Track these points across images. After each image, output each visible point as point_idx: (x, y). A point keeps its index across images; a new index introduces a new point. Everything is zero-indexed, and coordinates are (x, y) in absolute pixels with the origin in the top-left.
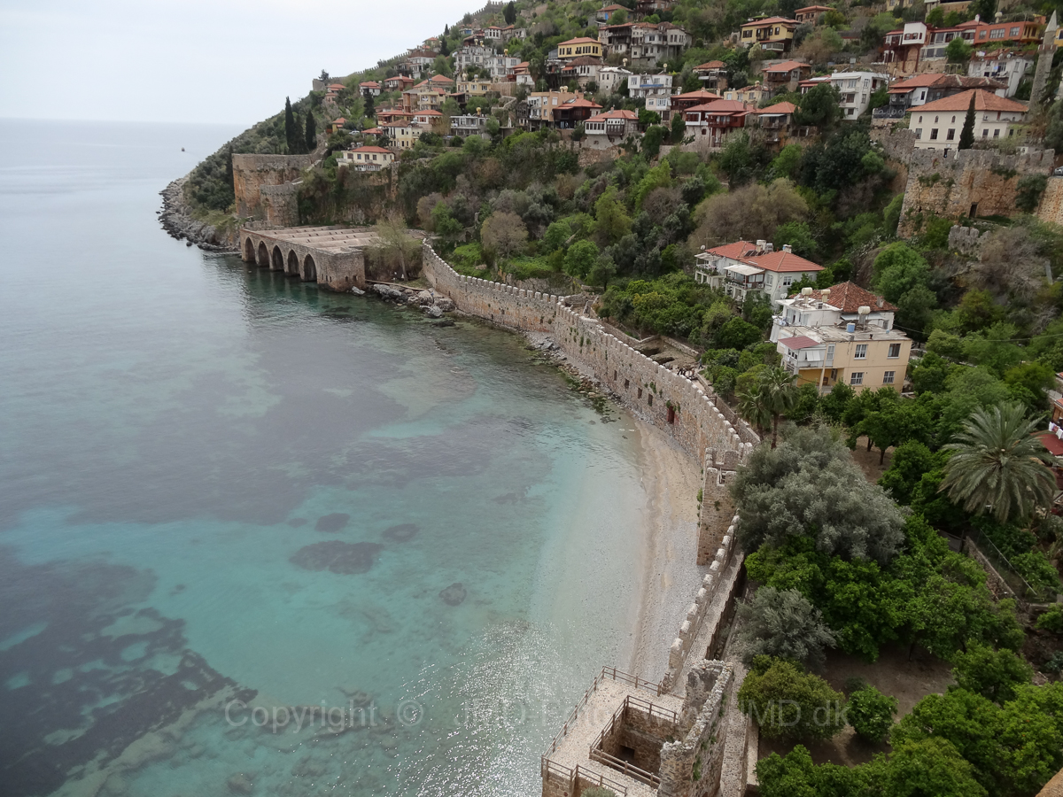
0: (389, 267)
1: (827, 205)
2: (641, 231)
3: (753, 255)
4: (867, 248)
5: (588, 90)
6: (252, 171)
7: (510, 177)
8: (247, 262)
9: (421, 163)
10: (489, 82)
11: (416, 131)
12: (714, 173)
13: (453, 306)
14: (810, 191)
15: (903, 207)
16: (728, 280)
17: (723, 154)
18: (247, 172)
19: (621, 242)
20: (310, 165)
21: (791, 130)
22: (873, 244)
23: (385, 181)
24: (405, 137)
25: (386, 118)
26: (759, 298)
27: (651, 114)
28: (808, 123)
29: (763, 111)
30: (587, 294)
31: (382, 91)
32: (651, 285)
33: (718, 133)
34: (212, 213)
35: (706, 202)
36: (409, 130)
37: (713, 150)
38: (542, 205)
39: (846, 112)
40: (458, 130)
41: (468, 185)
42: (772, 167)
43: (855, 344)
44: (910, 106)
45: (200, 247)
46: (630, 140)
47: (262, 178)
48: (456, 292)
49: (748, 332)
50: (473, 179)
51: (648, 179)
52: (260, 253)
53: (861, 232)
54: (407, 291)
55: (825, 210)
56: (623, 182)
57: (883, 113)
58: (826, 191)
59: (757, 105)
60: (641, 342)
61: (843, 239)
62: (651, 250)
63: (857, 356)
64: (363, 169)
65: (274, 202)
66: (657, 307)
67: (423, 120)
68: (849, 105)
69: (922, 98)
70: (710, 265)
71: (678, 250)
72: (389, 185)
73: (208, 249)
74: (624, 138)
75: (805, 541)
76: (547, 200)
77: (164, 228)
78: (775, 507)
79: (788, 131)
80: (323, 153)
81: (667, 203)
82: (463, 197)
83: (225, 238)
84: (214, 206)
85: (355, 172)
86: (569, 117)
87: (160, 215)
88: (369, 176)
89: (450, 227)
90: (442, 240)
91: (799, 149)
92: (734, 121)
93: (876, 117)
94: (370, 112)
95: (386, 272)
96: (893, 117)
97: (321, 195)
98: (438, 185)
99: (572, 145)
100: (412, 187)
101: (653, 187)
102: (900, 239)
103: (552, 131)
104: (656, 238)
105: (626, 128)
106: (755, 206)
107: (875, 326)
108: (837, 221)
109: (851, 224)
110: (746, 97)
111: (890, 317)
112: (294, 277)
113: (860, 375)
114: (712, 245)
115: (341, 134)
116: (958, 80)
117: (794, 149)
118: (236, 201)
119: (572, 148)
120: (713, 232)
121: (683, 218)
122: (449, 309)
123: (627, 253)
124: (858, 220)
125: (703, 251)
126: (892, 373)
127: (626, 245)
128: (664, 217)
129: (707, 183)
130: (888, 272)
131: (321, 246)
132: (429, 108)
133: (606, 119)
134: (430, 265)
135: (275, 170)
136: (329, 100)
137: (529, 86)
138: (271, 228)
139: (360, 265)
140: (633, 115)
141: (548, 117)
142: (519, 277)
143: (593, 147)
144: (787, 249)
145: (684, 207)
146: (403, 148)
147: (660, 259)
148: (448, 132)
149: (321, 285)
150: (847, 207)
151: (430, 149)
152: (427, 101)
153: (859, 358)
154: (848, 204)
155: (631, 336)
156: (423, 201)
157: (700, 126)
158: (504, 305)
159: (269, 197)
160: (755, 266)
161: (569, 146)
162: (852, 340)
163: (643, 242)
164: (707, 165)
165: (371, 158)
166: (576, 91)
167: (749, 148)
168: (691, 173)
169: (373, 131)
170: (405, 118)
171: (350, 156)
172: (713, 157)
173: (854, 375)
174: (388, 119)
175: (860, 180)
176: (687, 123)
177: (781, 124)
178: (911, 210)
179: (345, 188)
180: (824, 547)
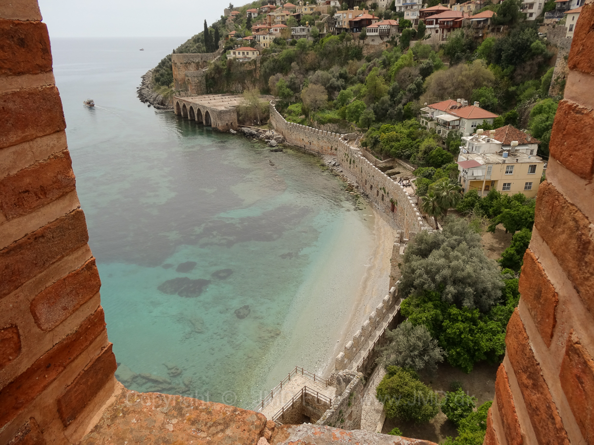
0: (251, 118)
1: (507, 76)
2: (393, 95)
3: (455, 108)
4: (529, 103)
5: (372, 8)
6: (181, 63)
7: (322, 63)
8: (177, 115)
9: (273, 56)
10: (314, 6)
11: (271, 37)
12: (440, 57)
13: (284, 140)
14: (497, 67)
15: (553, 76)
16: (438, 124)
17: (447, 45)
18: (179, 64)
19: (380, 101)
20: (214, 59)
21: (490, 28)
22: (533, 100)
23: (253, 67)
24: (265, 41)
25: (256, 30)
26: (456, 135)
27: (406, 21)
28: (503, 24)
29: (473, 17)
30: (358, 133)
31: (259, 14)
32: (394, 127)
33: (445, 32)
34: (163, 88)
35: (432, 75)
36: (268, 36)
37: (442, 42)
38: (338, 79)
39: (528, 15)
40: (295, 35)
41: (298, 68)
42: (476, 52)
43: (506, 165)
44: (569, 10)
45: (155, 107)
46: (393, 38)
47: (187, 67)
48: (285, 132)
49: (445, 156)
50: (300, 64)
51: (400, 62)
52: (183, 110)
53: (527, 93)
54: (260, 131)
55: (506, 78)
56: (386, 64)
57: (551, 15)
58: (507, 67)
59: (472, 13)
60: (382, 163)
61: (516, 97)
62: (398, 105)
63: (507, 172)
64: (241, 61)
65: (192, 81)
66: (393, 141)
67: (276, 30)
68: (530, 11)
69: (578, 4)
70: (429, 115)
71: (413, 105)
72: (255, 70)
73: (158, 108)
74: (390, 37)
75: (434, 294)
76: (342, 76)
77: (138, 97)
78: (418, 272)
79: (488, 29)
80: (221, 52)
81: (410, 76)
82: (294, 75)
83: (168, 102)
84: (163, 84)
85: (236, 62)
86: (359, 25)
87: (138, 89)
88: (244, 64)
89: (286, 93)
90: (281, 101)
91: (493, 40)
92: (455, 24)
93: (547, 18)
94: (249, 27)
95: (250, 120)
96: (558, 17)
97: (218, 76)
98: (282, 69)
99: (359, 42)
100: (268, 70)
101: (401, 67)
102: (551, 97)
103: (348, 35)
104: (401, 98)
105: (391, 31)
106: (460, 77)
107: (523, 153)
108: (513, 86)
109: (521, 87)
110: (465, 9)
111: (535, 148)
112: (200, 123)
113: (509, 184)
114: (431, 102)
115: (232, 40)
117: (491, 40)
118: (174, 81)
119: (359, 44)
120: (434, 94)
121: (419, 85)
122: (282, 141)
123: (383, 108)
124: (526, 85)
125: (426, 106)
126: (530, 183)
127: (383, 103)
128: (408, 85)
129: (435, 63)
130: (538, 118)
131: (215, 106)
132: (280, 23)
133: (379, 26)
134: (273, 116)
135: (194, 63)
136: (230, 21)
137: (337, 7)
138: (190, 96)
139: (235, 116)
140: (395, 23)
141: (346, 26)
142: (322, 122)
143: (371, 43)
144: (476, 104)
145: (419, 79)
146: (264, 47)
147: (403, 111)
148: (290, 37)
149: (213, 128)
150: (520, 77)
151: (278, 48)
152: (279, 19)
153: (509, 174)
154: (520, 74)
155: (378, 158)
156: (272, 78)
157: (435, 28)
158: (311, 139)
159: (190, 78)
160: (455, 116)
161: (357, 43)
162: (504, 162)
163: (394, 101)
164: (436, 52)
165: (246, 54)
166: (364, 9)
167: (464, 41)
168: (427, 58)
169: (248, 38)
170: (267, 29)
171: (234, 53)
172: (441, 47)
173: (505, 184)
174: (257, 30)
175: (529, 59)
176: (427, 26)
177: (485, 25)
178: (558, 78)
179: (231, 72)
180: (447, 300)
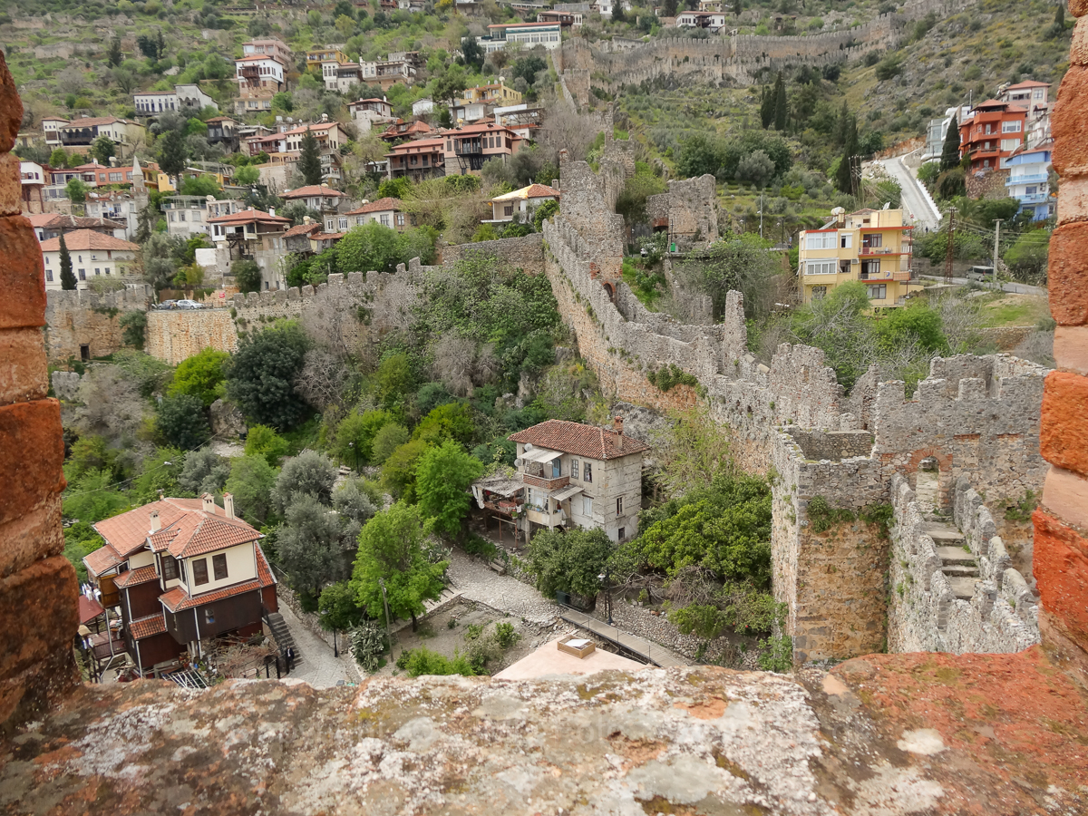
116: (73, 220)
